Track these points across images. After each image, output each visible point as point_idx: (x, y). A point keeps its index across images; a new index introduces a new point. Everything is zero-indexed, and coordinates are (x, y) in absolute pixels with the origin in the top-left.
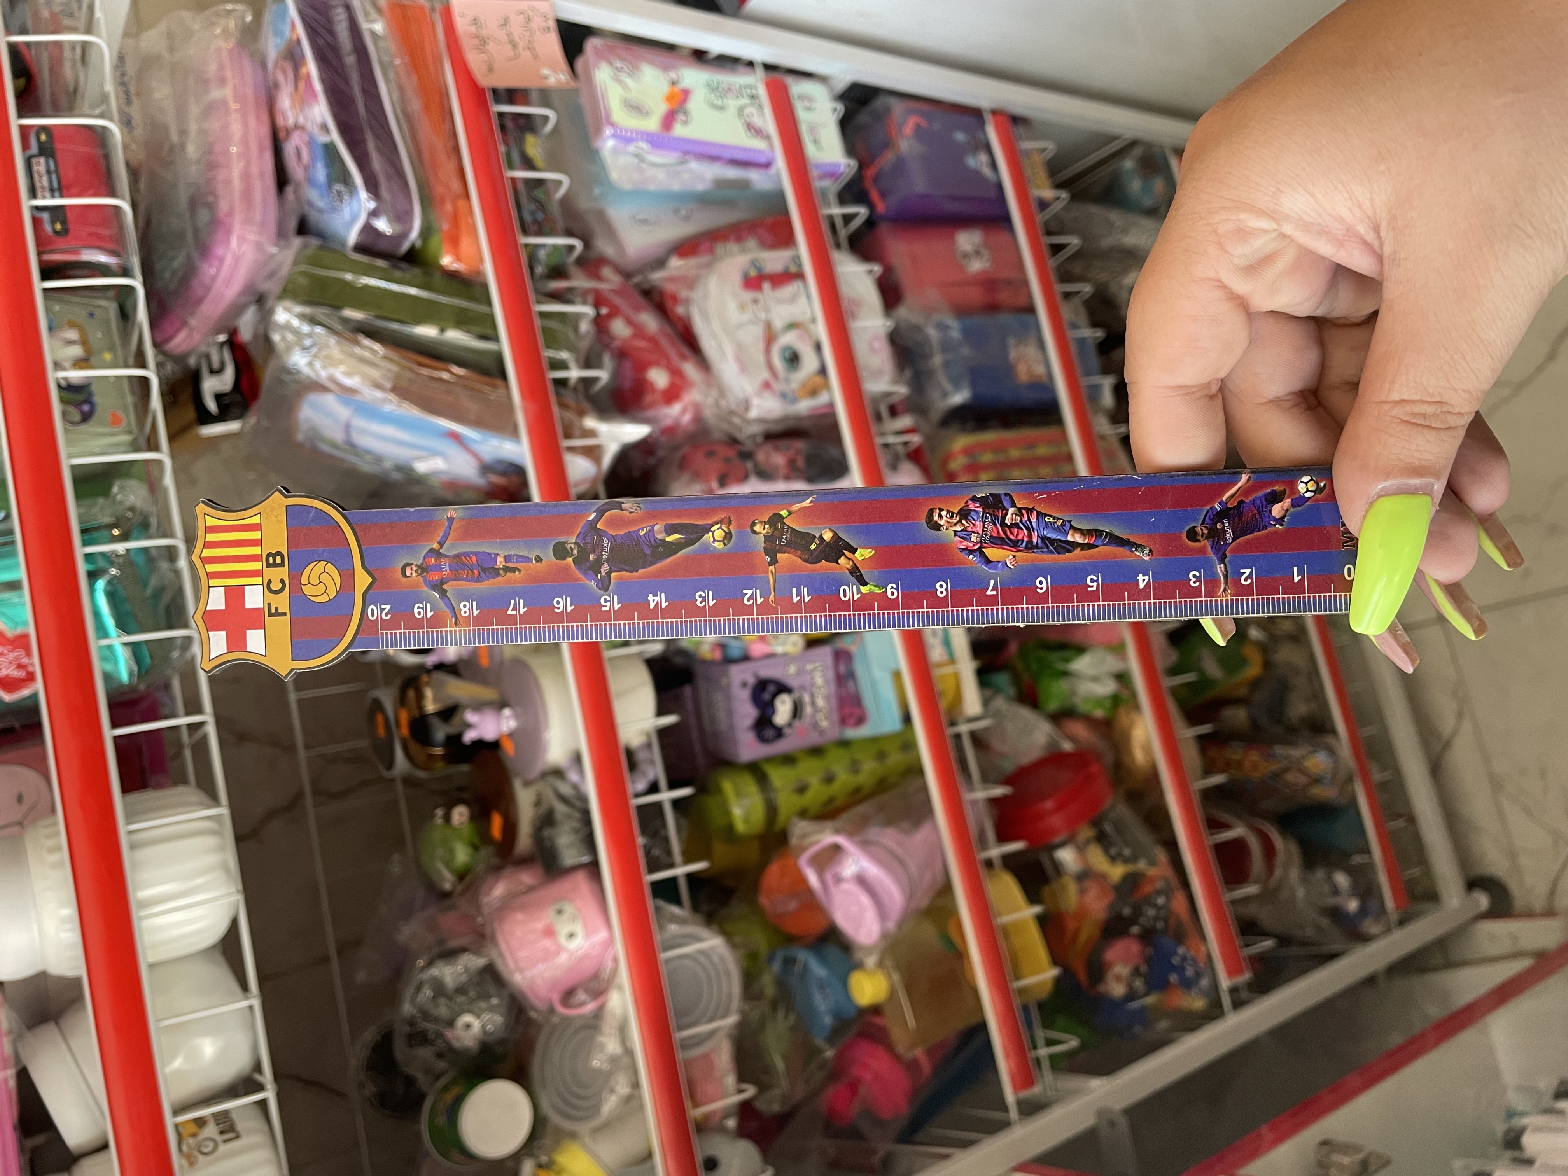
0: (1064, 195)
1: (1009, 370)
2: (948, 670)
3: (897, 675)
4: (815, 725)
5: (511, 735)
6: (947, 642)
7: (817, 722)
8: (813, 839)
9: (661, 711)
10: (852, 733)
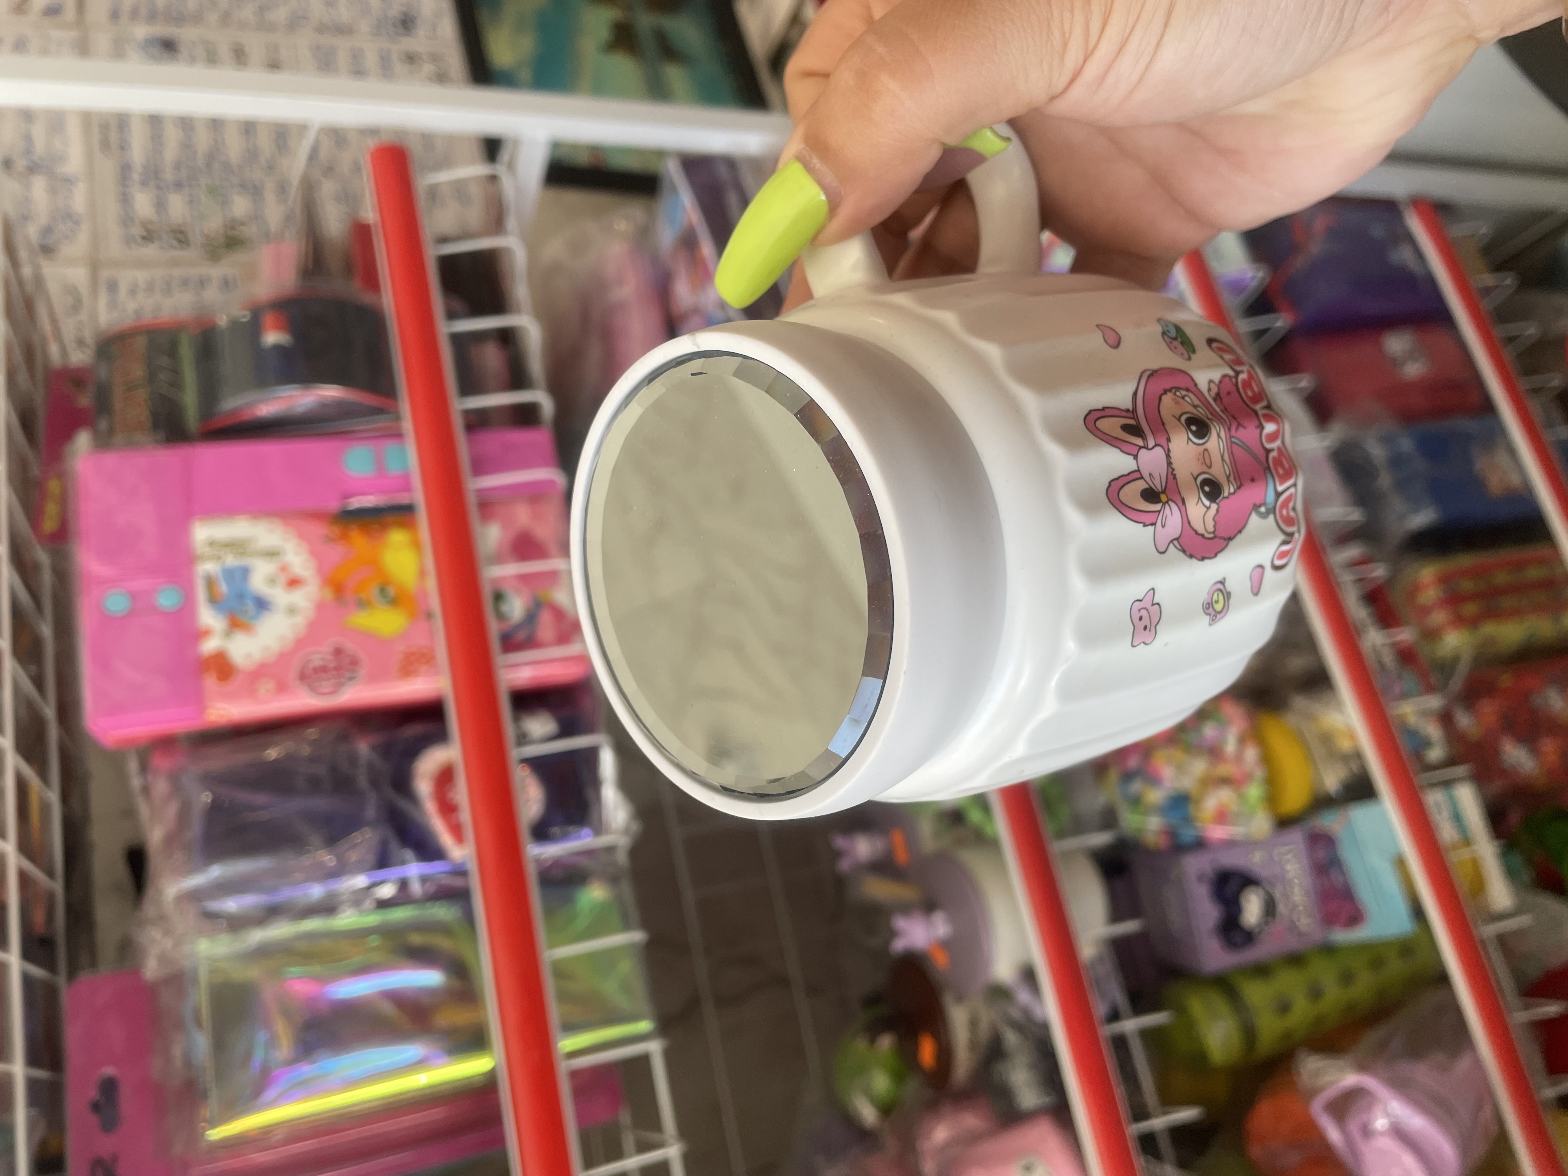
0: (1509, 280)
1: (1478, 484)
2: (1464, 854)
3: (1400, 863)
4: (1293, 927)
5: (946, 945)
6: (1457, 818)
7: (1293, 922)
8: (1328, 1078)
9: (1116, 914)
10: (1342, 936)
